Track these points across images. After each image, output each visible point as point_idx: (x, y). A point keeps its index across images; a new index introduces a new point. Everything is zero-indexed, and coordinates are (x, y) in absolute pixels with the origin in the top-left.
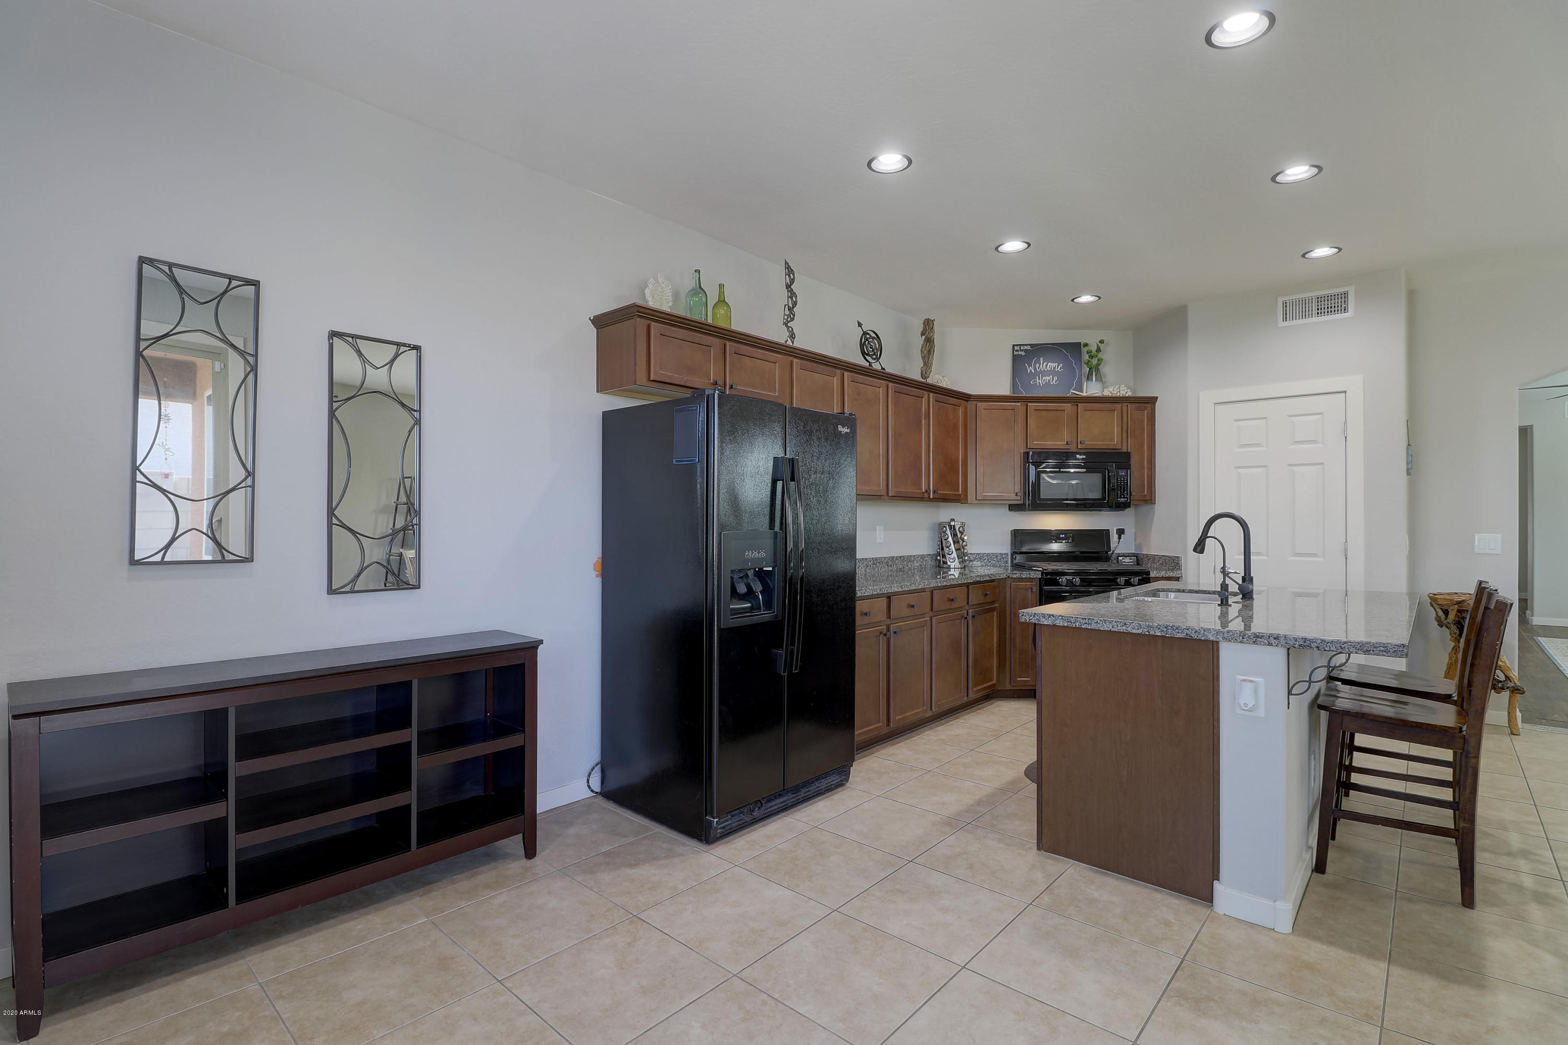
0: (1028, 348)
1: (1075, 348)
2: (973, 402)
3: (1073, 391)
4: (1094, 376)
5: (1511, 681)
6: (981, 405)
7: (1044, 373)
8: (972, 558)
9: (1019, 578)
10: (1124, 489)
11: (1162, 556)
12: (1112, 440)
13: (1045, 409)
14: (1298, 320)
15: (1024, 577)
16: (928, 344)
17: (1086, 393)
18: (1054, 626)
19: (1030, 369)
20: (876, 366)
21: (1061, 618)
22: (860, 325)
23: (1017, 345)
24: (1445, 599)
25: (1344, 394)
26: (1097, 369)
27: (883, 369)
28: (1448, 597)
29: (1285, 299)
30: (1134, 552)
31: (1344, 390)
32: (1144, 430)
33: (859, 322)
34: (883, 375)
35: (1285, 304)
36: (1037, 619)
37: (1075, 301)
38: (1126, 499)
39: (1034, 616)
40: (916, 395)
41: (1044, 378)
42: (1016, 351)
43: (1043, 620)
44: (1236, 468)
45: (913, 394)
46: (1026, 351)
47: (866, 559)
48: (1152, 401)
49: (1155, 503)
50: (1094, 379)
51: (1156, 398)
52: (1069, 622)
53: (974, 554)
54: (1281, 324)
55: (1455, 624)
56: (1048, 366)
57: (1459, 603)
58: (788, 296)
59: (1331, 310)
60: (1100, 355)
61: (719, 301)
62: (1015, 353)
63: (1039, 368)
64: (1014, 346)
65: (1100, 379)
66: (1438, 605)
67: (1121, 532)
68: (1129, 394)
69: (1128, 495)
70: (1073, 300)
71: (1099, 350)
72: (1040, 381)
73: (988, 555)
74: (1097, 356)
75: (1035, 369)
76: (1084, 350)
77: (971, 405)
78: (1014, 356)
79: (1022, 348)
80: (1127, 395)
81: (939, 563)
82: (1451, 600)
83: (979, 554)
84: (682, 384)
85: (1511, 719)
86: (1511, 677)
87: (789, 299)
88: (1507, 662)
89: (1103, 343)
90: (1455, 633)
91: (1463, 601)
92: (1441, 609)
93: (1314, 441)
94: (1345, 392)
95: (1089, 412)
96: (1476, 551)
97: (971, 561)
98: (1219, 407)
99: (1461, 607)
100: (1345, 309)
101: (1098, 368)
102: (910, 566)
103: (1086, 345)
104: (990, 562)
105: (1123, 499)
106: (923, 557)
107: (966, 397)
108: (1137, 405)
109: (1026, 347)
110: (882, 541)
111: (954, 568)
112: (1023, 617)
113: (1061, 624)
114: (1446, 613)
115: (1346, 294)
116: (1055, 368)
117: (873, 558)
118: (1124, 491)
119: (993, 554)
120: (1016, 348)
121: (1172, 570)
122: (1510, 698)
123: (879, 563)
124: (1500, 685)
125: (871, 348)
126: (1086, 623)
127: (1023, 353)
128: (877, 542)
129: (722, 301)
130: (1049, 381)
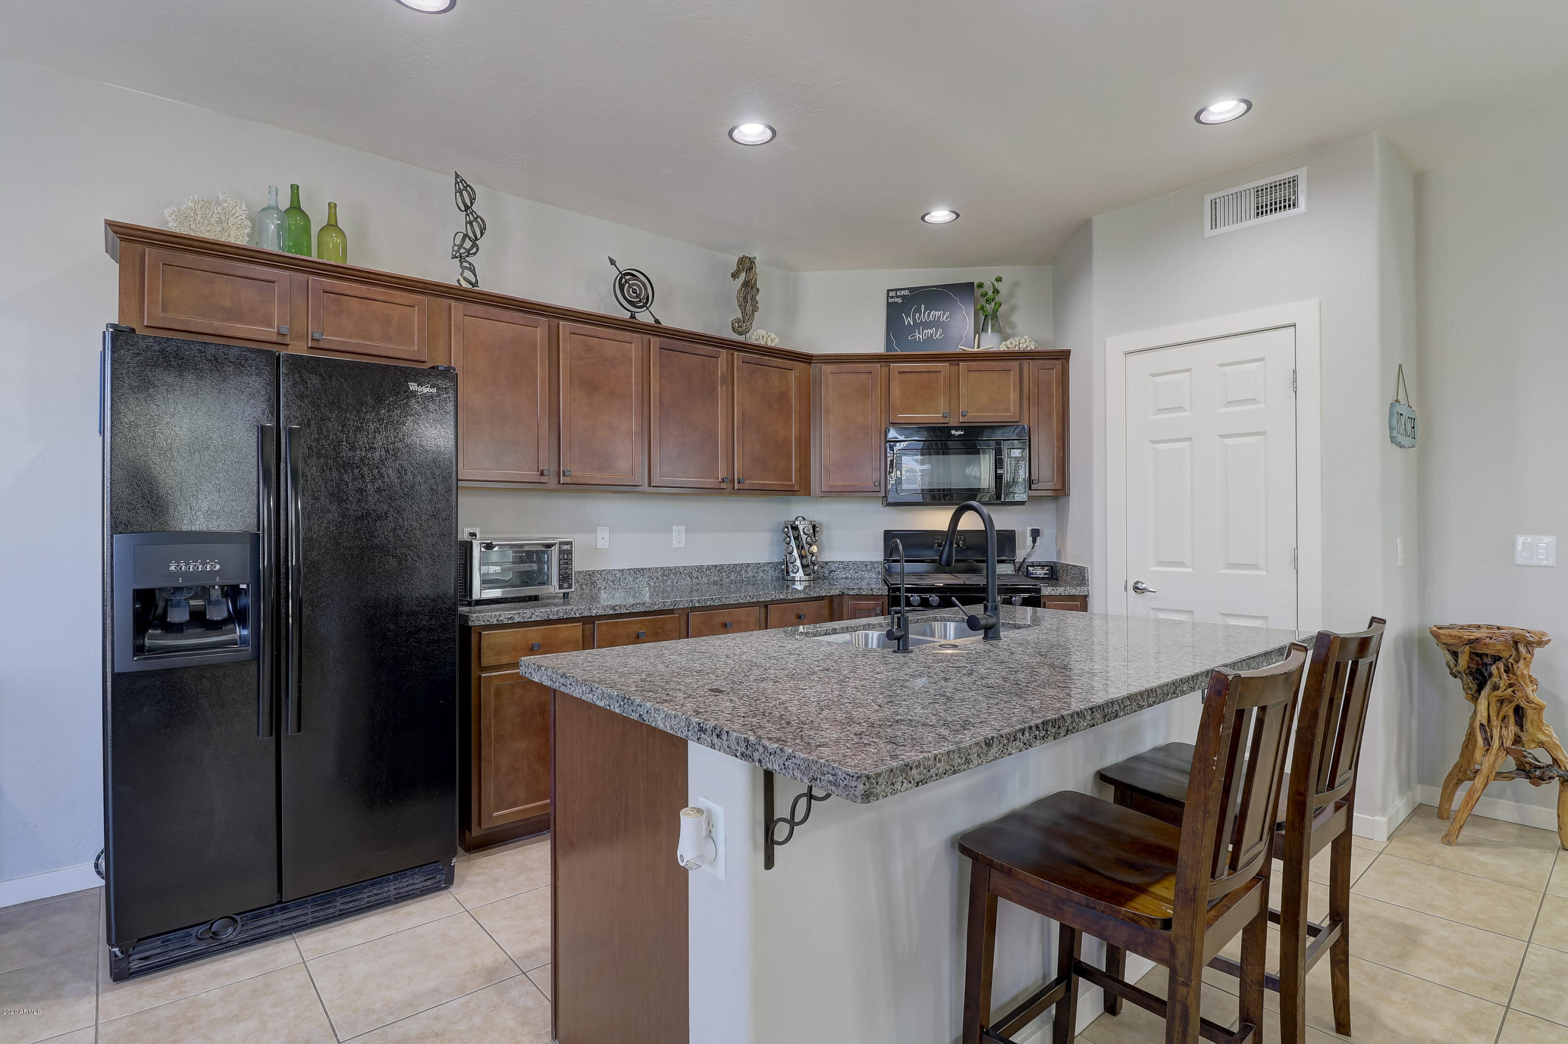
0: (906, 293)
1: (966, 290)
2: (818, 365)
3: (961, 347)
4: (990, 326)
5: (1560, 767)
6: (827, 368)
7: (927, 325)
8: (833, 568)
9: (857, 595)
11: (1073, 566)
12: (1007, 410)
13: (913, 370)
14: (1235, 225)
15: (864, 593)
16: (743, 289)
17: (978, 347)
19: (908, 321)
20: (644, 317)
22: (613, 262)
23: (892, 290)
24: (1450, 636)
25: (1293, 329)
26: (994, 316)
27: (657, 321)
28: (1454, 632)
29: (1213, 196)
30: (1055, 560)
31: (1291, 322)
32: (1052, 395)
33: (611, 259)
34: (656, 330)
35: (1214, 203)
37: (926, 219)
40: (704, 353)
41: (926, 331)
42: (892, 297)
44: (1153, 442)
45: (701, 353)
46: (903, 297)
47: (649, 569)
48: (1064, 356)
49: (1069, 494)
50: (990, 331)
51: (1070, 352)
53: (837, 562)
54: (1208, 232)
55: (1471, 674)
56: (931, 316)
57: (1470, 642)
58: (466, 221)
59: (1276, 207)
60: (998, 298)
61: (329, 225)
62: (890, 301)
63: (919, 318)
64: (889, 291)
65: (998, 330)
66: (1444, 644)
67: (1035, 534)
68: (1032, 347)
70: (922, 219)
71: (996, 291)
72: (919, 336)
73: (854, 563)
74: (994, 300)
75: (914, 321)
76: (978, 292)
77: (814, 368)
78: (889, 304)
79: (898, 293)
80: (1029, 349)
81: (784, 574)
82: (1460, 638)
83: (842, 562)
84: (212, 332)
85: (1562, 826)
86: (1560, 759)
87: (468, 225)
88: (1555, 735)
89: (1001, 281)
90: (1470, 689)
91: (1477, 639)
92: (1448, 650)
93: (1253, 399)
94: (1295, 325)
95: (974, 373)
96: (1519, 560)
97: (833, 571)
98: (1131, 358)
99: (1473, 648)
100: (1294, 205)
101: (997, 316)
102: (733, 578)
103: (980, 285)
104: (857, 572)
106: (758, 566)
107: (807, 359)
108: (1044, 361)
109: (903, 293)
110: (682, 545)
111: (800, 581)
114: (1455, 655)
115: (1294, 181)
116: (939, 317)
117: (662, 568)
119: (862, 563)
120: (891, 294)
122: (1561, 792)
123: (675, 574)
124: (1538, 773)
125: (634, 293)
127: (899, 300)
128: (674, 547)
129: (332, 225)
130: (932, 335)
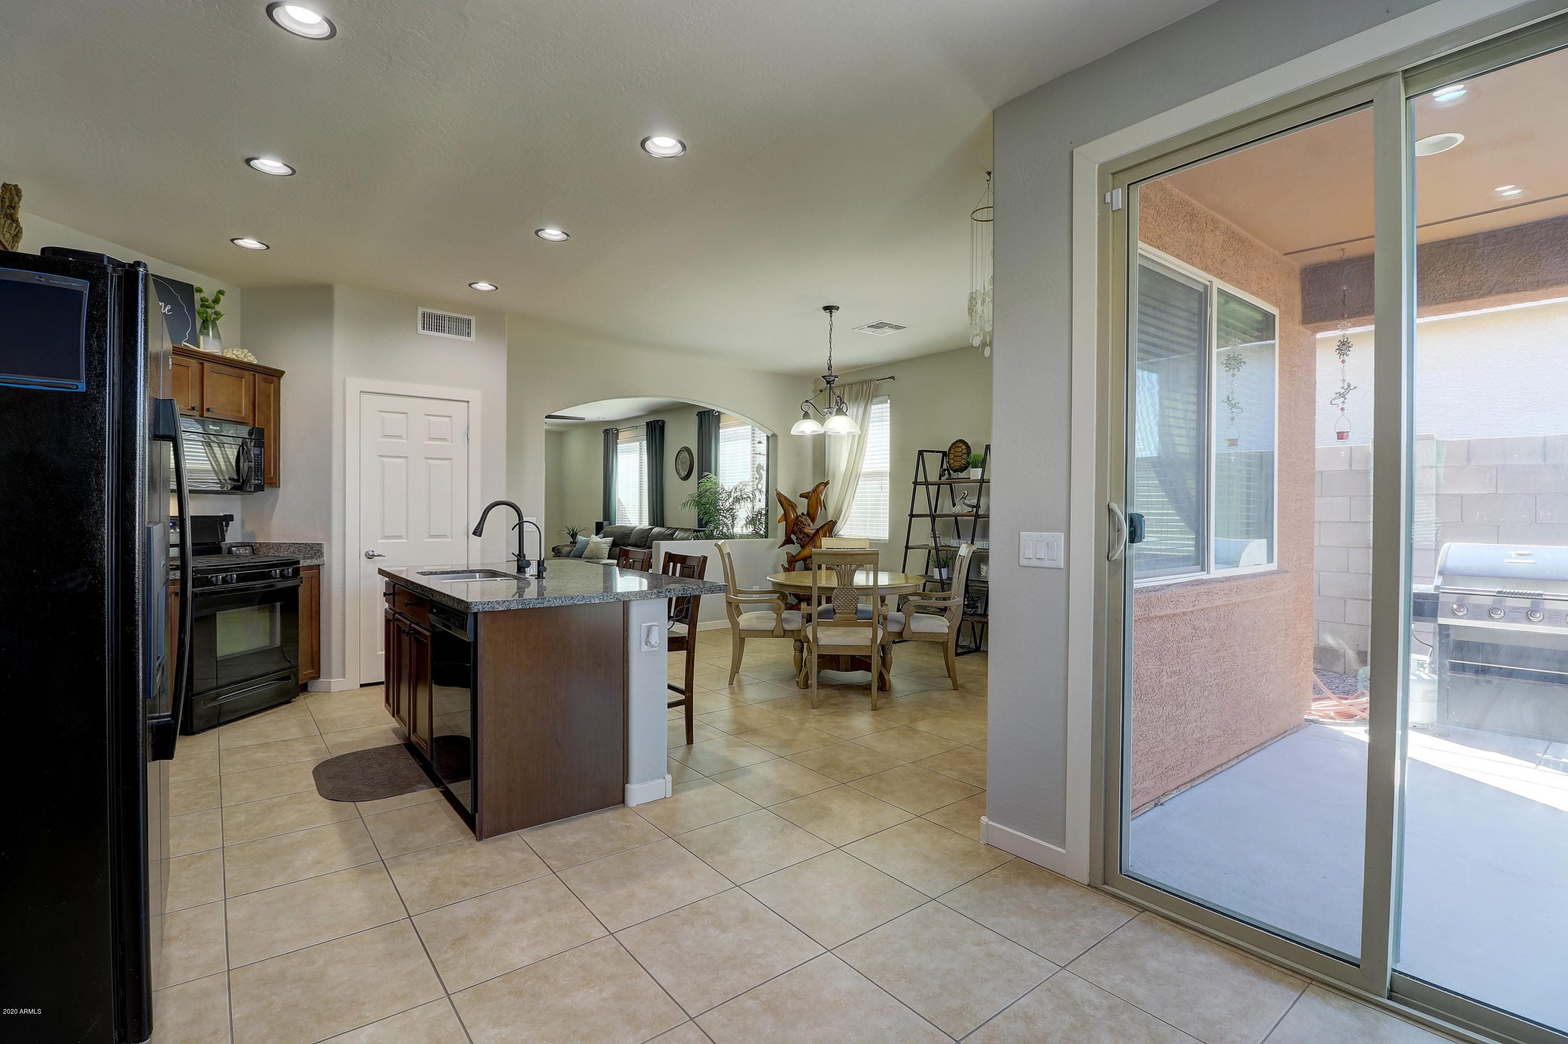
1: (187, 290)
3: (188, 343)
4: (211, 331)
10: (258, 470)
11: (292, 543)
12: (240, 412)
14: (433, 332)
17: (204, 348)
18: (509, 610)
21: (515, 601)
25: (467, 403)
29: (423, 310)
31: (467, 400)
32: (270, 405)
35: (425, 315)
36: (491, 607)
37: (235, 241)
38: (260, 482)
39: (488, 604)
43: (497, 606)
44: (381, 456)
48: (280, 374)
49: (279, 487)
50: (211, 334)
51: (282, 373)
52: (523, 604)
54: (421, 331)
60: (218, 308)
65: (217, 335)
69: (261, 476)
70: (232, 240)
71: (215, 301)
74: (214, 308)
76: (197, 296)
80: (255, 363)
89: (222, 295)
93: (445, 439)
94: (468, 402)
95: (216, 374)
98: (364, 396)
100: (467, 334)
101: (215, 323)
103: (200, 291)
105: (256, 481)
108: (265, 376)
112: (476, 607)
113: (516, 608)
115: (469, 322)
118: (258, 472)
121: (312, 558)
126: (539, 603)
